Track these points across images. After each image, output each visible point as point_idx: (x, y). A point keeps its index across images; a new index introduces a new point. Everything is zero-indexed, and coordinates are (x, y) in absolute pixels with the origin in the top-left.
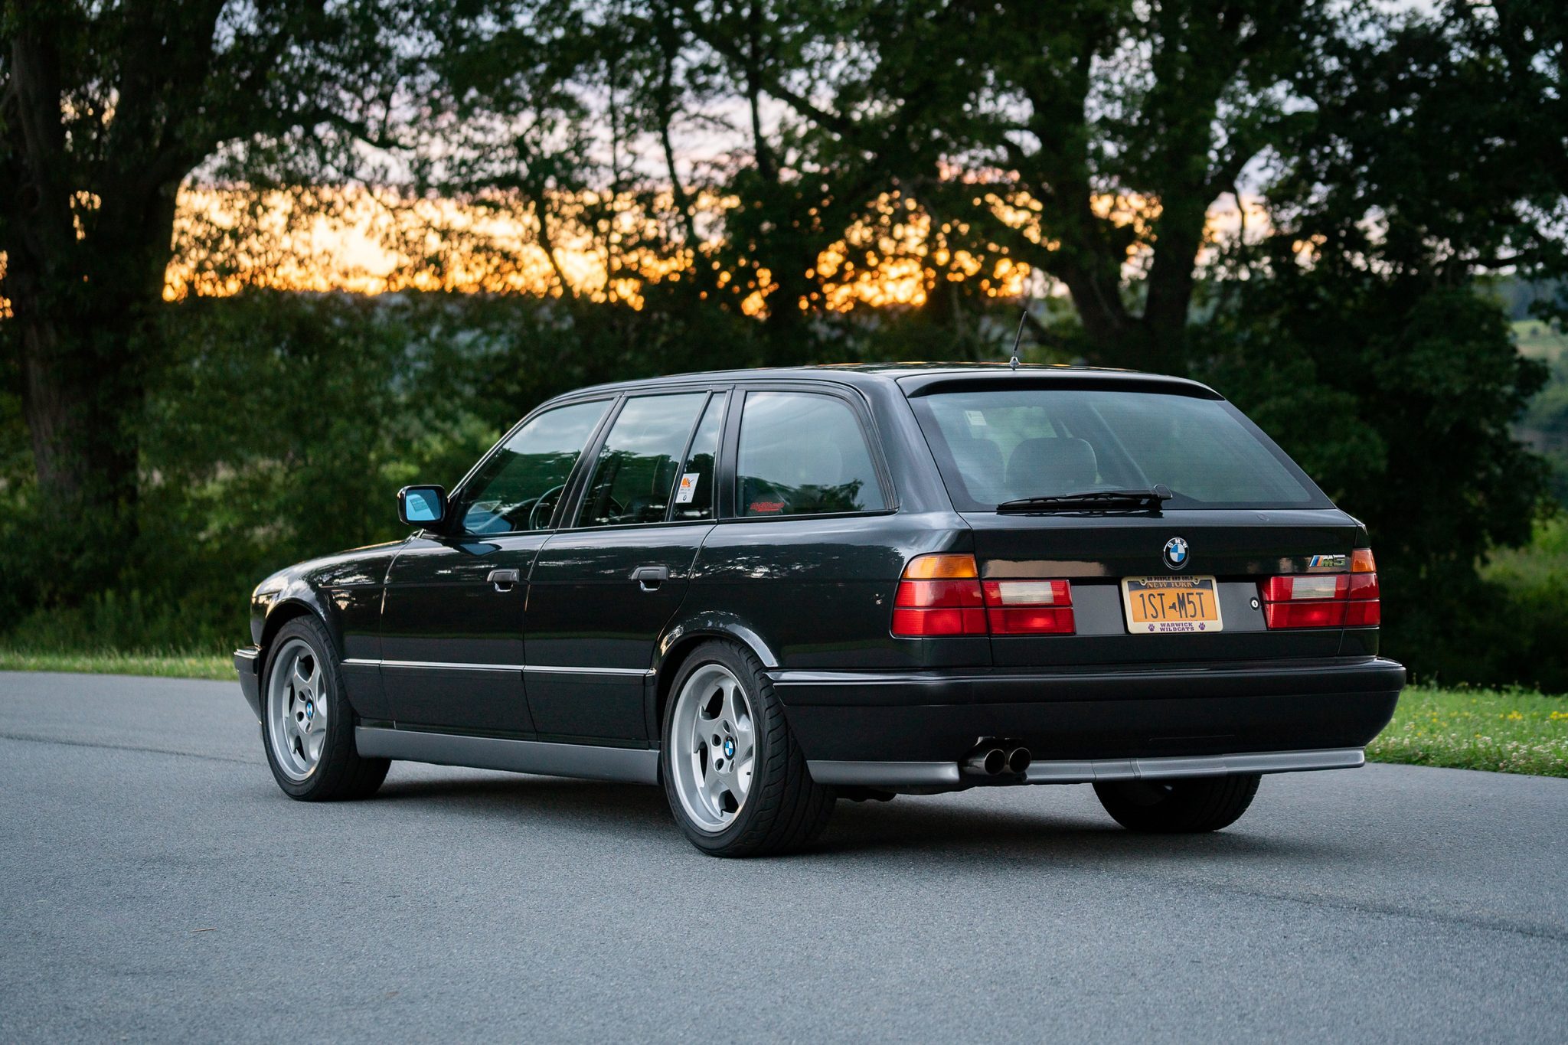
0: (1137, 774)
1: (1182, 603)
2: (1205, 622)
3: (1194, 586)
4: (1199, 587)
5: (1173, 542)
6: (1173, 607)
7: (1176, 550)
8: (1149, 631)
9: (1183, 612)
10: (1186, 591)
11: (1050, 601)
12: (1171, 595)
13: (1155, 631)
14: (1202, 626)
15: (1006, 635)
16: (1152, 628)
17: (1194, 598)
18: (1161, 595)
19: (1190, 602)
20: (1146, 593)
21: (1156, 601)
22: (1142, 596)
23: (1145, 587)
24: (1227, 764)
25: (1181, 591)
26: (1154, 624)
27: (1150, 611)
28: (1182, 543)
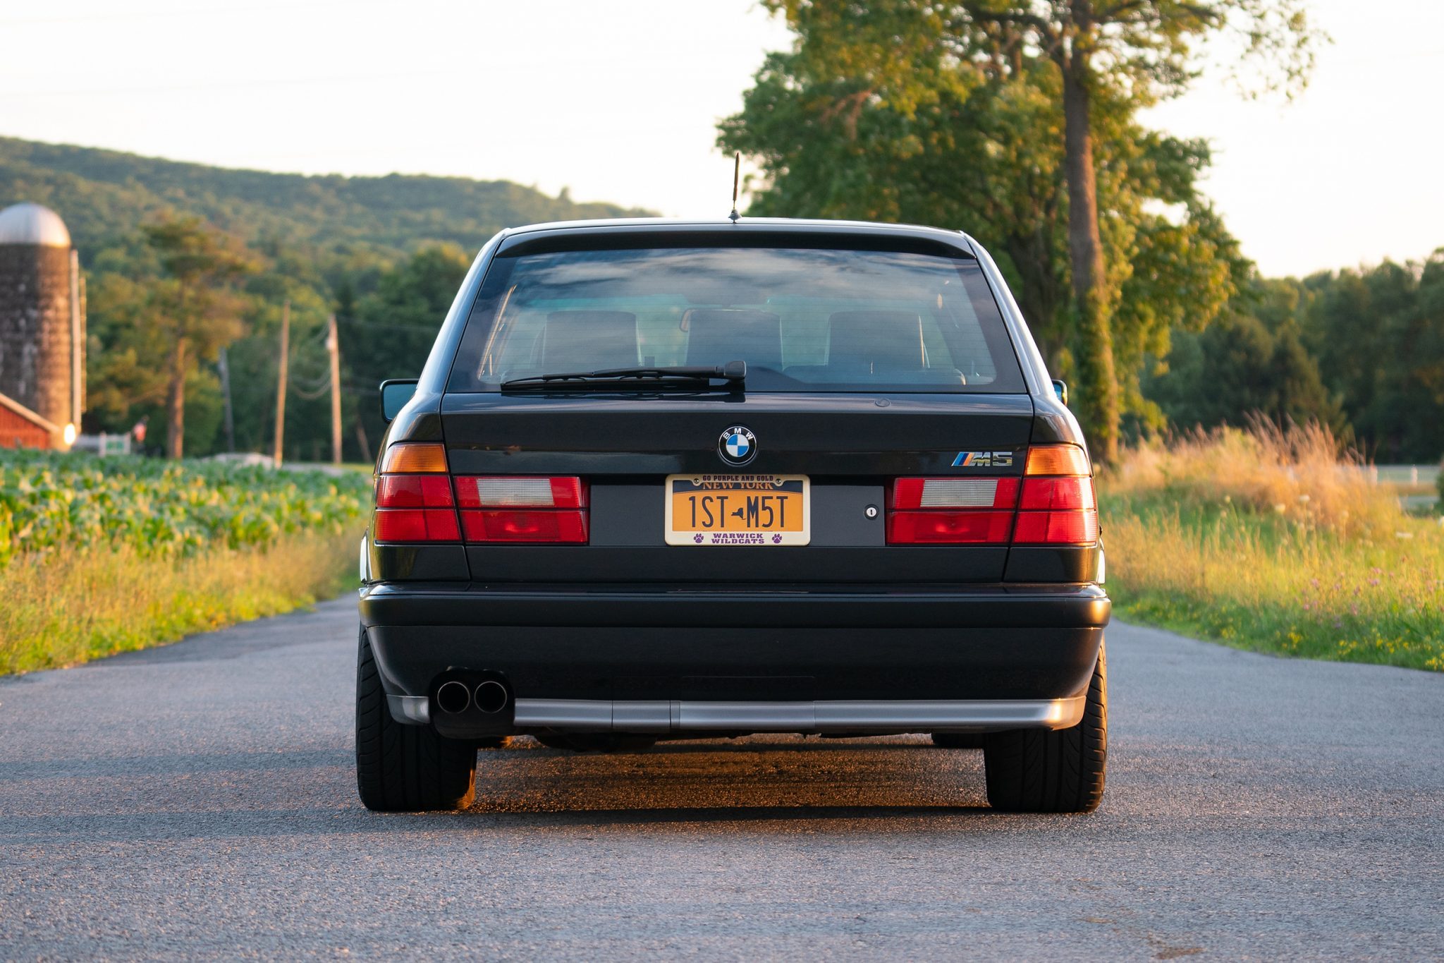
0: (674, 721)
1: (753, 508)
2: (782, 534)
3: (776, 488)
4: (783, 488)
5: (732, 432)
6: (740, 513)
7: (734, 442)
8: (694, 543)
9: (753, 521)
10: (761, 494)
11: (551, 502)
12: (737, 500)
13: (704, 543)
14: (777, 538)
15: (488, 544)
16: (699, 538)
17: (774, 504)
18: (722, 499)
19: (764, 508)
20: (699, 496)
21: (714, 507)
22: (693, 499)
23: (701, 488)
24: (816, 713)
25: (753, 495)
26: (703, 534)
27: (702, 516)
28: (744, 433)
